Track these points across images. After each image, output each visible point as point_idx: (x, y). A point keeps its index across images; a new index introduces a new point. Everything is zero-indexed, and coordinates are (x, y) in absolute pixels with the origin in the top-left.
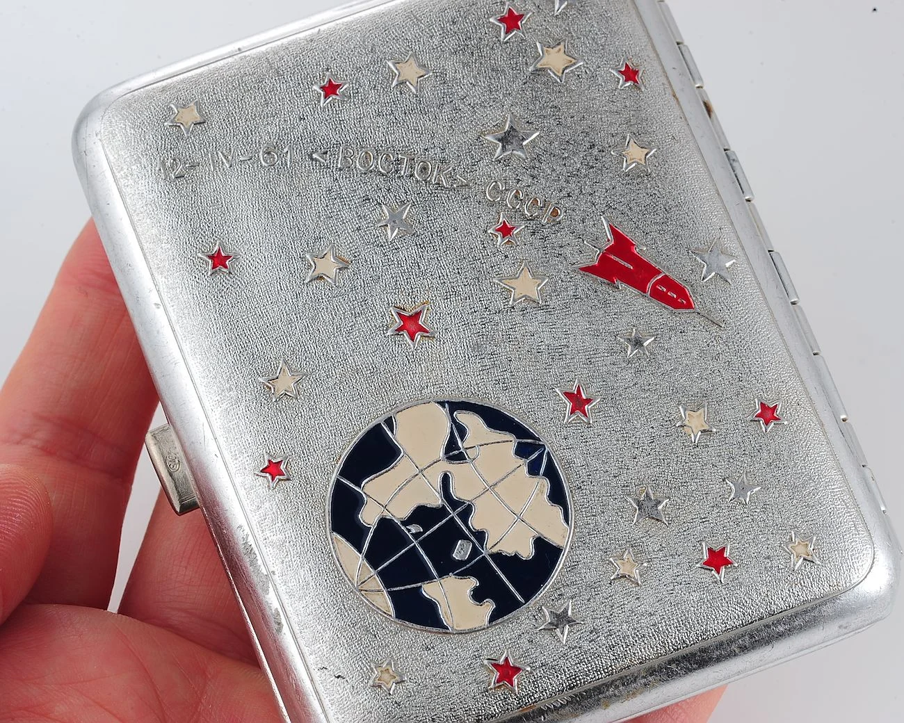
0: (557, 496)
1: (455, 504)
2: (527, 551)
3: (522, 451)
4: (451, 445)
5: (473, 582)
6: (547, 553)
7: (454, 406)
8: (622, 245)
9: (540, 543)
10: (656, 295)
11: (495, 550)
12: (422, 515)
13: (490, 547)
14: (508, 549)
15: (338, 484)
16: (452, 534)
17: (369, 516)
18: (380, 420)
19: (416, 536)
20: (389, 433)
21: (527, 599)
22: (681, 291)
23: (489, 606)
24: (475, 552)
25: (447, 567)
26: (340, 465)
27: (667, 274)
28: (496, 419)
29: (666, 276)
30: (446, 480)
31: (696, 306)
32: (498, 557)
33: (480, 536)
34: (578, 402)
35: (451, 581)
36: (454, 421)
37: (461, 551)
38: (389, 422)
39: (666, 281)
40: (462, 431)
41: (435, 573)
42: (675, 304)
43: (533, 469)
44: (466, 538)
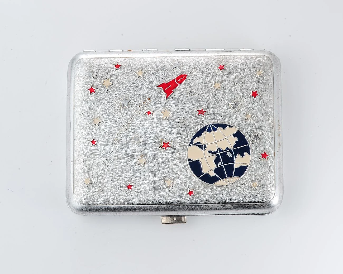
0: (224, 126)
1: (217, 152)
2: (236, 139)
3: (209, 130)
4: (201, 147)
5: (239, 155)
6: (238, 135)
7: (191, 143)
8: (163, 86)
9: (235, 135)
10: (180, 82)
11: (233, 147)
12: (217, 161)
13: (232, 148)
14: (234, 143)
15: (200, 178)
16: (224, 155)
17: (212, 174)
18: (188, 162)
19: (222, 164)
20: (192, 161)
21: (248, 144)
22: (182, 76)
23: (246, 154)
24: (231, 151)
25: (232, 160)
26: (196, 177)
27: (175, 78)
28: (199, 134)
29: (176, 78)
30: (209, 152)
31: (186, 74)
32: (235, 147)
33: (227, 149)
34: (201, 112)
35: (236, 160)
36: (195, 144)
37: (229, 155)
38: (189, 160)
39: (177, 79)
40: (198, 143)
41: (233, 163)
42: (184, 79)
43: (215, 130)
44: (227, 152)
